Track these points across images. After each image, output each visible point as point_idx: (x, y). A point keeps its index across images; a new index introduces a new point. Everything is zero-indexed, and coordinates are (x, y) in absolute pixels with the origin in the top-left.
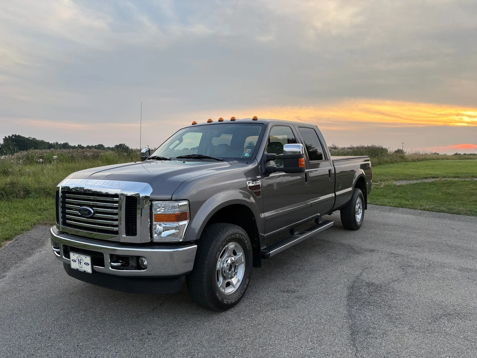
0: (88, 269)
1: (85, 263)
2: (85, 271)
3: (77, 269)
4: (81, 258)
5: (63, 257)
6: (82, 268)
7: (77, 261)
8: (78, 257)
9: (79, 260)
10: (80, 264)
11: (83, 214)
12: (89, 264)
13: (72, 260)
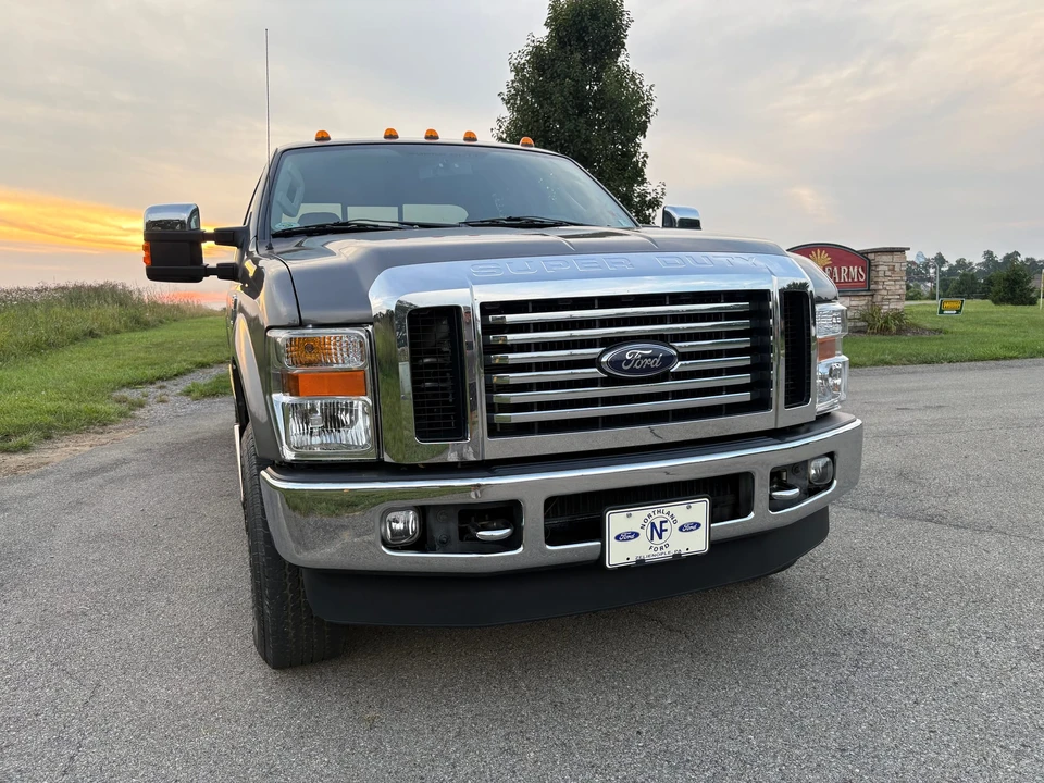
0: (697, 543)
1: (681, 529)
2: (677, 556)
3: (640, 562)
4: (668, 514)
5: (548, 547)
6: (665, 550)
7: (642, 533)
8: (650, 516)
9: (653, 525)
10: (660, 538)
11: (632, 370)
12: (698, 525)
13: (617, 538)
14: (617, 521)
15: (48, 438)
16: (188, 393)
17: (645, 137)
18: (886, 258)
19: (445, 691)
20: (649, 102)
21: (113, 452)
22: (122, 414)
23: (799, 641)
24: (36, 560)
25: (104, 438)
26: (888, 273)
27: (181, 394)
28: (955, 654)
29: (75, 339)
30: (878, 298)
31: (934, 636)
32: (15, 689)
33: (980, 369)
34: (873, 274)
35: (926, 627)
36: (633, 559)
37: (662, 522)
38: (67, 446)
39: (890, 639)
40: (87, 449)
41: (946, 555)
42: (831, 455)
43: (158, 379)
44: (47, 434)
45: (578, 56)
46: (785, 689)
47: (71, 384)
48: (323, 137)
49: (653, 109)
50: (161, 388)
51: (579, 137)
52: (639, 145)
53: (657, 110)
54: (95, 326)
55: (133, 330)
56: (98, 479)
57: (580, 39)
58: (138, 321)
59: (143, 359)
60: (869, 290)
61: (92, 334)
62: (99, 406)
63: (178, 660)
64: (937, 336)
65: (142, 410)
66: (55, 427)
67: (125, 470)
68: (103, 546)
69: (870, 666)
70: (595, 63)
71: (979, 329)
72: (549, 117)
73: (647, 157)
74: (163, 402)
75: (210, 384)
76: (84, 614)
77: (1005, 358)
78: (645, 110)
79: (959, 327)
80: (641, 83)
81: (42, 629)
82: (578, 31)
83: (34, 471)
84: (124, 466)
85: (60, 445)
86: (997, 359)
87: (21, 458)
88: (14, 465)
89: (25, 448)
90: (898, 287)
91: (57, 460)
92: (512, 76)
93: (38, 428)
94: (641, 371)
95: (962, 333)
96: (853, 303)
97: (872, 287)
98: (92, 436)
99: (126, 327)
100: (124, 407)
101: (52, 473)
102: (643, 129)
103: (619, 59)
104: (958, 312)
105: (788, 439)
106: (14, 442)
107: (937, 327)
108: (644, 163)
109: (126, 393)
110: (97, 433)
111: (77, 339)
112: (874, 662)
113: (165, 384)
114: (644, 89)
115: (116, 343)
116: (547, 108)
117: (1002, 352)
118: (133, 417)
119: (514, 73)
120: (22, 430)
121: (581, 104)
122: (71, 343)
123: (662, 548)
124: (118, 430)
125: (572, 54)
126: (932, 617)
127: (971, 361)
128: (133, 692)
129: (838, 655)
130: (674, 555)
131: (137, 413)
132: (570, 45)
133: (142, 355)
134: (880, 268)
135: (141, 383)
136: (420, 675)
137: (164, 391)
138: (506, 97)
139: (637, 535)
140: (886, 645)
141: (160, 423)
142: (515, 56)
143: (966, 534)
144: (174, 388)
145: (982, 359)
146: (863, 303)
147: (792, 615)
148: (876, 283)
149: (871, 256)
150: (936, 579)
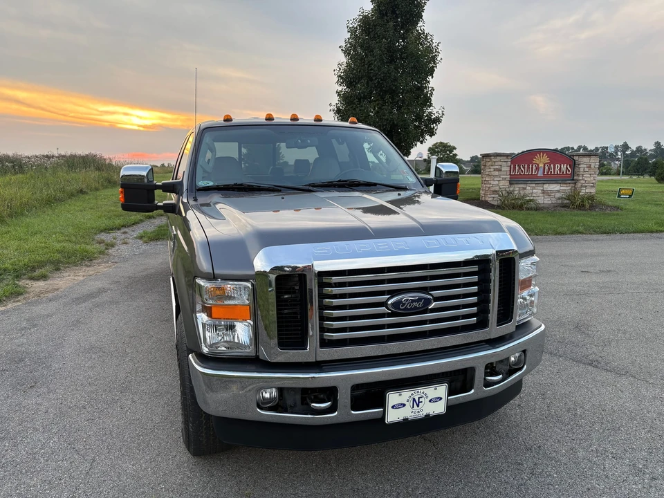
0: (440, 408)
1: (430, 401)
2: (427, 416)
3: (406, 420)
4: (423, 393)
5: (353, 412)
6: (421, 413)
7: (407, 404)
8: (412, 394)
9: (414, 400)
10: (418, 406)
11: (406, 309)
12: (441, 399)
13: (393, 407)
14: (393, 398)
15: (58, 269)
16: (141, 238)
17: (432, 77)
18: (586, 159)
19: (291, 477)
20: (437, 54)
21: (97, 282)
22: (101, 253)
23: (500, 452)
24: (55, 366)
25: (91, 271)
26: (586, 169)
27: (136, 238)
28: (591, 468)
29: (72, 195)
30: (579, 185)
31: (581, 453)
32: (47, 461)
33: (639, 239)
34: (576, 169)
35: (577, 446)
36: (401, 418)
37: (419, 398)
38: (69, 276)
39: (554, 454)
40: (81, 278)
41: (596, 392)
42: (524, 351)
43: (123, 226)
44: (57, 266)
45: (391, 24)
46: (489, 487)
47: (70, 229)
48: (228, 119)
49: (439, 59)
50: (125, 233)
51: (389, 77)
52: (429, 82)
53: (441, 59)
54: (84, 186)
55: (106, 187)
56: (89, 304)
57: (393, 12)
58: (109, 182)
59: (113, 211)
60: (573, 180)
61: (82, 192)
62: (88, 247)
63: (139, 444)
64: (615, 212)
65: (114, 249)
66: (61, 262)
67: (105, 297)
68: (93, 356)
69: (540, 474)
70: (402, 28)
71: (643, 208)
72: (371, 64)
73: (434, 90)
74: (126, 243)
75: (154, 232)
76: (84, 407)
77: (657, 232)
78: (434, 59)
79: (631, 206)
80: (432, 41)
81: (60, 418)
82: (392, 7)
83: (50, 295)
84: (104, 295)
85: (65, 274)
86: (652, 232)
87: (41, 284)
88: (38, 290)
89: (44, 277)
90: (592, 178)
91: (63, 287)
92: (348, 35)
93: (52, 262)
94: (411, 309)
95: (632, 211)
96: (562, 188)
97: (575, 178)
98: (84, 268)
99: (102, 185)
100: (102, 247)
101: (61, 297)
102: (431, 72)
103: (419, 25)
104: (630, 196)
105: (497, 346)
106: (37, 273)
107: (617, 204)
108: (431, 95)
109: (103, 236)
110: (87, 266)
111: (73, 195)
112: (543, 471)
113: (126, 230)
114: (434, 45)
115: (96, 198)
116: (370, 58)
117: (655, 228)
118: (107, 255)
119: (350, 33)
120: (42, 264)
121: (392, 55)
122: (69, 198)
123: (418, 412)
124: (99, 264)
125: (388, 22)
126: (581, 440)
127: (635, 232)
128: (113, 467)
129: (522, 465)
130: (425, 416)
131: (110, 251)
132: (386, 15)
133: (113, 208)
134: (581, 166)
135: (112, 230)
136: (277, 464)
137: (126, 235)
138: (344, 49)
139: (404, 405)
140: (551, 459)
141: (125, 260)
142: (351, 22)
143: (611, 376)
144: (133, 233)
145: (641, 232)
146: (569, 188)
147: (498, 433)
148: (578, 175)
149: (576, 158)
150: (588, 410)
